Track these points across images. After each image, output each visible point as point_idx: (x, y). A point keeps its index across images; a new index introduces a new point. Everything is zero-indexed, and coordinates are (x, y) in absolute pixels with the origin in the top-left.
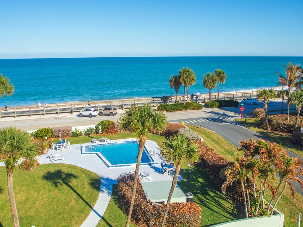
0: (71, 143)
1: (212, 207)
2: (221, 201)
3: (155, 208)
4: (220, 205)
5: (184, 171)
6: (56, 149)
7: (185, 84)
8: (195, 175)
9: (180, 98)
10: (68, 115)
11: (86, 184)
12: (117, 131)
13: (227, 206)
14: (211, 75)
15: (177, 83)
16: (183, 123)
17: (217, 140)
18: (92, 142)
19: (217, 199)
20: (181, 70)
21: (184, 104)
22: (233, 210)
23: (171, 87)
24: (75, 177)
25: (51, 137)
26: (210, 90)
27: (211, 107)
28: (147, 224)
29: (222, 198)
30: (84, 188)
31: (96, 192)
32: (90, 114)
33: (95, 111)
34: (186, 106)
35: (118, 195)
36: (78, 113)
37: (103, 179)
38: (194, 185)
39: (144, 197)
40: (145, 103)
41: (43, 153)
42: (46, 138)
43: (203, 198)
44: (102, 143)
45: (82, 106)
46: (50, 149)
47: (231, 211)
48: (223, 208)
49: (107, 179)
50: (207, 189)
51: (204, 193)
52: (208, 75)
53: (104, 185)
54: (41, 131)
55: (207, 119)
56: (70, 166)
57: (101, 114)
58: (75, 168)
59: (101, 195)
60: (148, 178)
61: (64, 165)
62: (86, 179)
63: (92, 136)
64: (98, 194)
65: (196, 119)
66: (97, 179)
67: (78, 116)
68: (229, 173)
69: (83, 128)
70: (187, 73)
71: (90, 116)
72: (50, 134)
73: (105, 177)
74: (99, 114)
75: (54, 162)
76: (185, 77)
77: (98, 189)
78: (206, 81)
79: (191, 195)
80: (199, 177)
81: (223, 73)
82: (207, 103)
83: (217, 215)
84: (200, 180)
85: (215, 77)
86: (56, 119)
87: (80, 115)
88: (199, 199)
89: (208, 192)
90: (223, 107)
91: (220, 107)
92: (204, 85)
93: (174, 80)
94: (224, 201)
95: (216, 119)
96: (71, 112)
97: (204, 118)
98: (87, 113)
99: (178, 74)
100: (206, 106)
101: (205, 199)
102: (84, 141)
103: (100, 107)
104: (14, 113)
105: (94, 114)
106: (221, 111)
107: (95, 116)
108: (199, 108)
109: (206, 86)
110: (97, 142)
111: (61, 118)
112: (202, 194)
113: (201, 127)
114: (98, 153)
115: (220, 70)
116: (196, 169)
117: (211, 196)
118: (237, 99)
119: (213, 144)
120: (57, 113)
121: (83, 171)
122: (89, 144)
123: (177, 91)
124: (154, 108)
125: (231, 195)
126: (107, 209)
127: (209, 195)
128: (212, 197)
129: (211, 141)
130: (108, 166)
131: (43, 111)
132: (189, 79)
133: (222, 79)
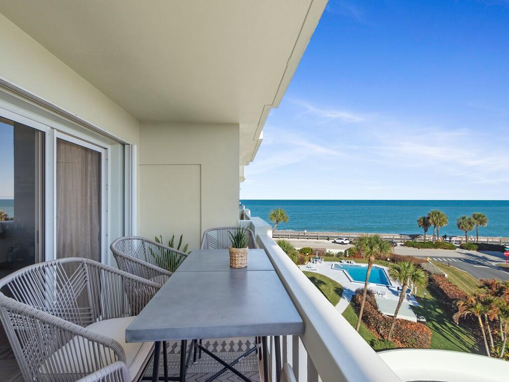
0: (325, 261)
1: (448, 337)
2: (460, 335)
3: (385, 319)
4: (458, 337)
5: (422, 299)
6: (313, 262)
7: (435, 225)
8: (434, 305)
9: (429, 238)
10: (326, 241)
11: (332, 289)
12: (363, 257)
13: (466, 340)
14: (467, 218)
15: (425, 224)
16: (428, 259)
17: (467, 280)
18: (341, 262)
19: (455, 331)
20: (429, 212)
21: (434, 243)
22: (473, 346)
23: (420, 226)
24: (324, 284)
25: (311, 254)
26: (466, 232)
27: (467, 249)
28: (377, 330)
29: (461, 332)
30: (329, 292)
31: (338, 296)
32: (342, 242)
33: (346, 240)
34: (436, 245)
35: (355, 303)
36: (333, 241)
37: (345, 289)
38: (431, 313)
39: (376, 308)
40: (392, 239)
41: (304, 264)
42: (307, 254)
43: (438, 326)
44: (349, 264)
45: (336, 236)
46: (309, 262)
47: (471, 346)
48: (462, 341)
49: (349, 290)
50: (444, 319)
51: (441, 322)
52: (463, 218)
53: (345, 294)
54: (304, 249)
55: (460, 259)
56: (321, 276)
57: (351, 243)
58: (325, 277)
59: (342, 300)
60: (384, 296)
61: (317, 274)
62: (332, 286)
63: (341, 258)
64: (340, 299)
65: (446, 258)
66: (340, 288)
67: (333, 242)
68: (462, 304)
69: (335, 251)
70: (437, 215)
71: (343, 243)
72: (310, 252)
73: (347, 288)
74: (350, 243)
75: (311, 271)
76: (435, 218)
77: (341, 295)
78: (461, 223)
79: (423, 318)
80: (438, 308)
81: (484, 216)
82: (462, 244)
83: (453, 344)
84: (439, 311)
85: (473, 220)
86: (316, 242)
87: (335, 242)
88: (434, 326)
89: (446, 322)
90: (483, 250)
91: (478, 250)
92: (459, 227)
93: (422, 220)
94: (463, 335)
95: (472, 261)
96: (328, 239)
97: (456, 258)
98: (340, 241)
99: (426, 216)
100: (462, 247)
101: (440, 327)
102: (334, 261)
103: (352, 237)
104: (288, 235)
105: (345, 242)
106: (480, 254)
107: (347, 244)
108: (452, 248)
109: (461, 227)
110: (344, 262)
111: (320, 243)
112: (438, 322)
113: (451, 266)
114: (344, 270)
115: (479, 213)
116: (435, 300)
117: (448, 326)
118: (507, 244)
119: (463, 283)
120: (318, 239)
121: (331, 281)
122: (339, 263)
123: (426, 231)
124: (401, 243)
125: (473, 332)
126: (345, 310)
127: (446, 325)
128: (450, 328)
129: (460, 280)
130: (351, 281)
131: (308, 236)
132: (439, 220)
133: (482, 222)
